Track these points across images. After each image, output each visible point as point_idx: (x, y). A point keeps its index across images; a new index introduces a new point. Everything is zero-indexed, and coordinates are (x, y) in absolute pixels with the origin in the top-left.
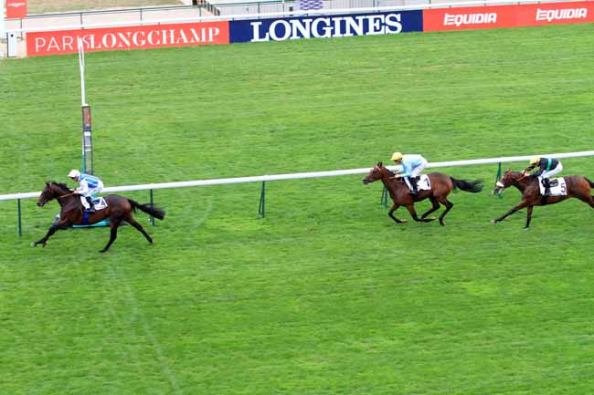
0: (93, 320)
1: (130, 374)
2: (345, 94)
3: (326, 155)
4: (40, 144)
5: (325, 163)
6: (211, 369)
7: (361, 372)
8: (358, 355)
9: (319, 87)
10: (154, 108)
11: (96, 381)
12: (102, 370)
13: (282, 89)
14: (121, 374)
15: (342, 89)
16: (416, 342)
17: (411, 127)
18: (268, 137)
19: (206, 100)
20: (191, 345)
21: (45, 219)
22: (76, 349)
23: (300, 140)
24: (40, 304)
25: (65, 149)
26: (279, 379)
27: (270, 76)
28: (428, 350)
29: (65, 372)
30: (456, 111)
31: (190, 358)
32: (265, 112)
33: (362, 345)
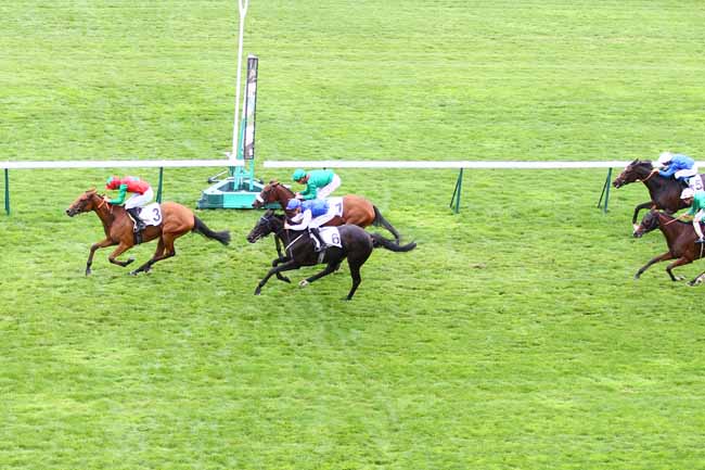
0: (274, 326)
1: (334, 398)
2: (521, 65)
3: (515, 140)
4: (156, 99)
5: (516, 150)
6: (433, 399)
7: (620, 416)
8: (610, 394)
9: (485, 54)
10: (287, 64)
11: (294, 404)
12: (299, 390)
13: (441, 53)
14: (324, 397)
15: (515, 58)
16: (678, 384)
17: (613, 113)
18: (439, 114)
19: (348, 58)
20: (403, 367)
21: (186, 194)
22: (260, 361)
23: (479, 119)
24: (201, 302)
25: (188, 107)
26: (521, 418)
27: (422, 35)
28: (693, 394)
29: (253, 390)
30: (664, 97)
31: (405, 384)
32: (428, 80)
33: (612, 382)
